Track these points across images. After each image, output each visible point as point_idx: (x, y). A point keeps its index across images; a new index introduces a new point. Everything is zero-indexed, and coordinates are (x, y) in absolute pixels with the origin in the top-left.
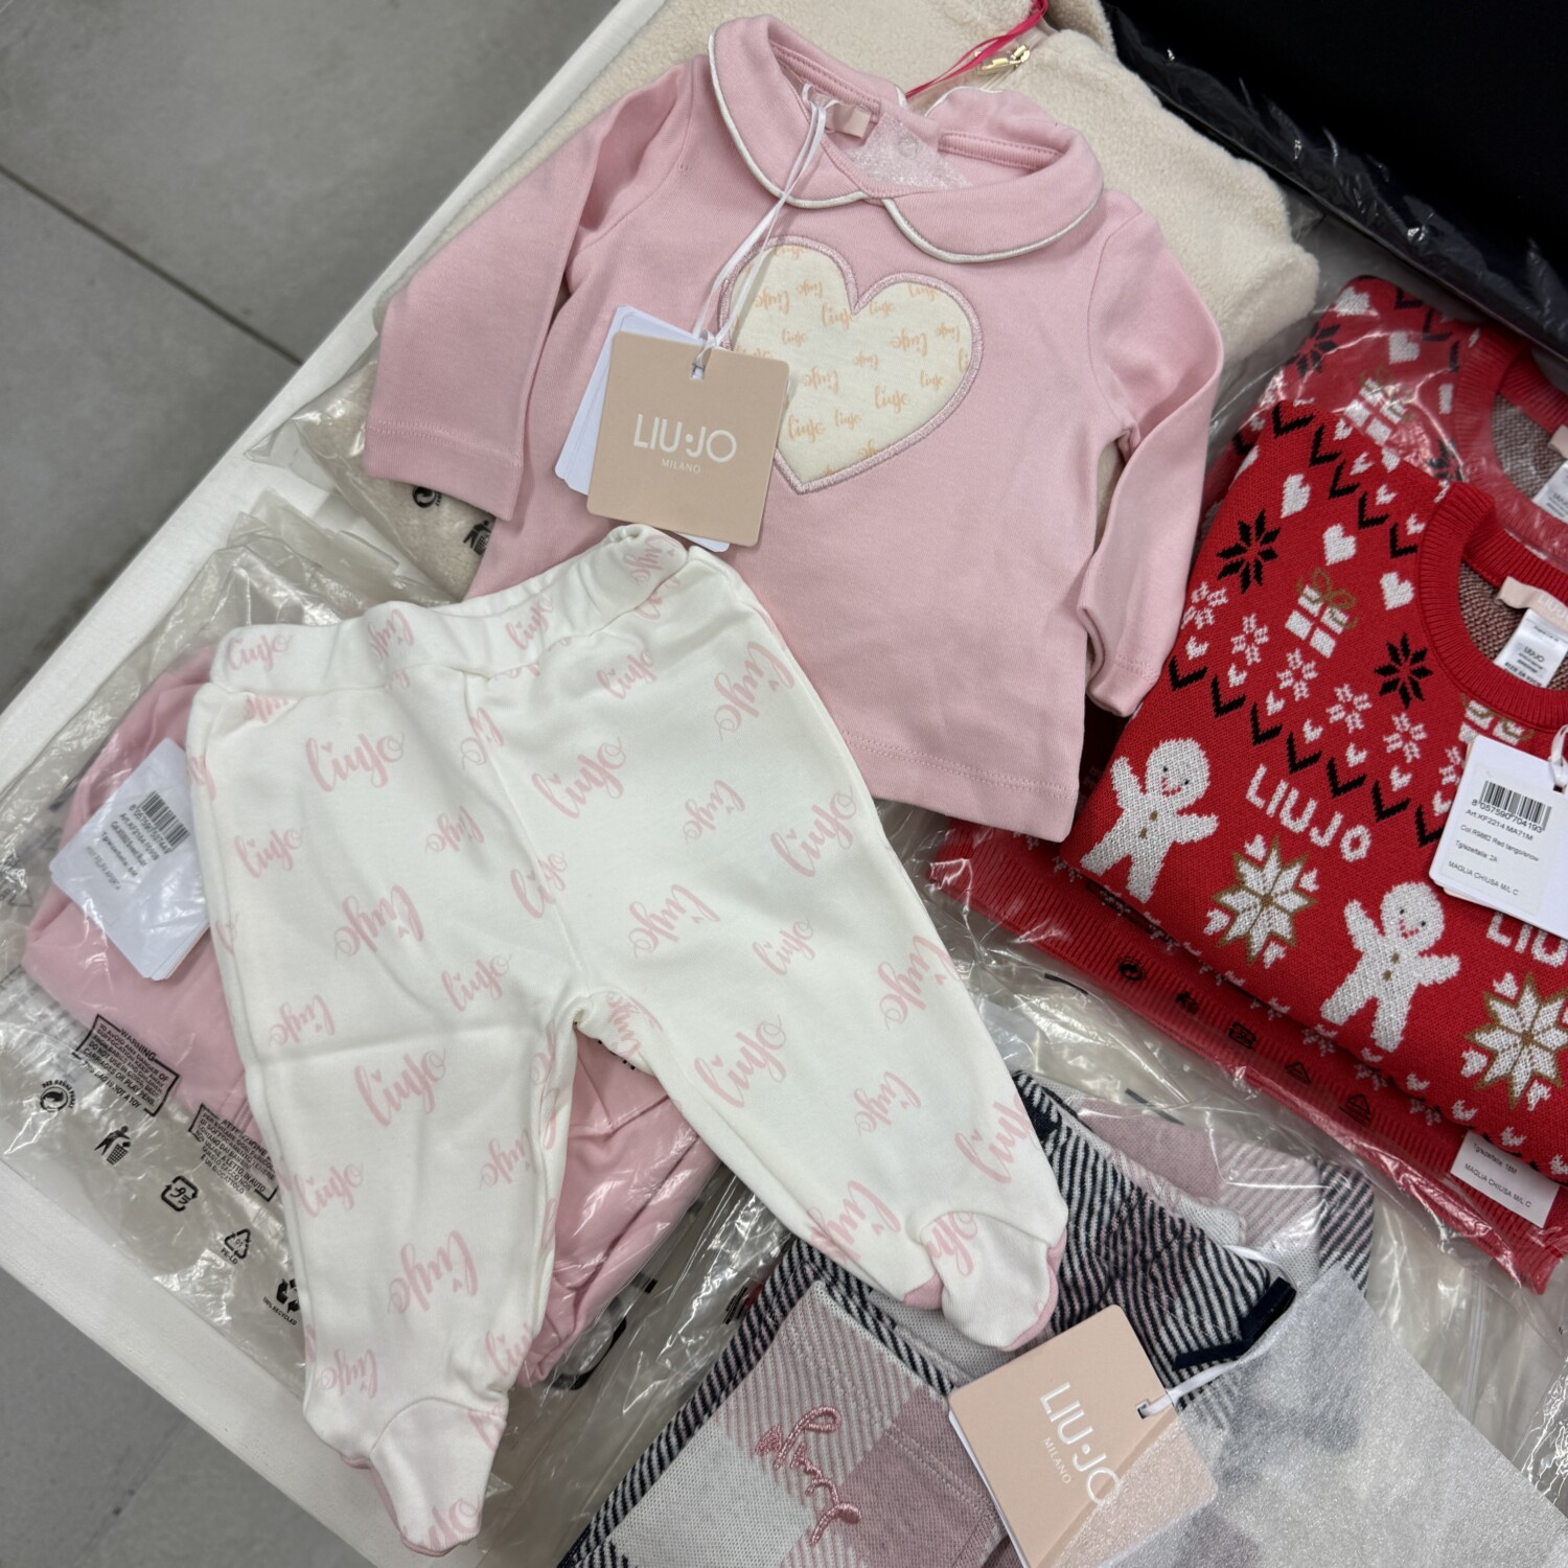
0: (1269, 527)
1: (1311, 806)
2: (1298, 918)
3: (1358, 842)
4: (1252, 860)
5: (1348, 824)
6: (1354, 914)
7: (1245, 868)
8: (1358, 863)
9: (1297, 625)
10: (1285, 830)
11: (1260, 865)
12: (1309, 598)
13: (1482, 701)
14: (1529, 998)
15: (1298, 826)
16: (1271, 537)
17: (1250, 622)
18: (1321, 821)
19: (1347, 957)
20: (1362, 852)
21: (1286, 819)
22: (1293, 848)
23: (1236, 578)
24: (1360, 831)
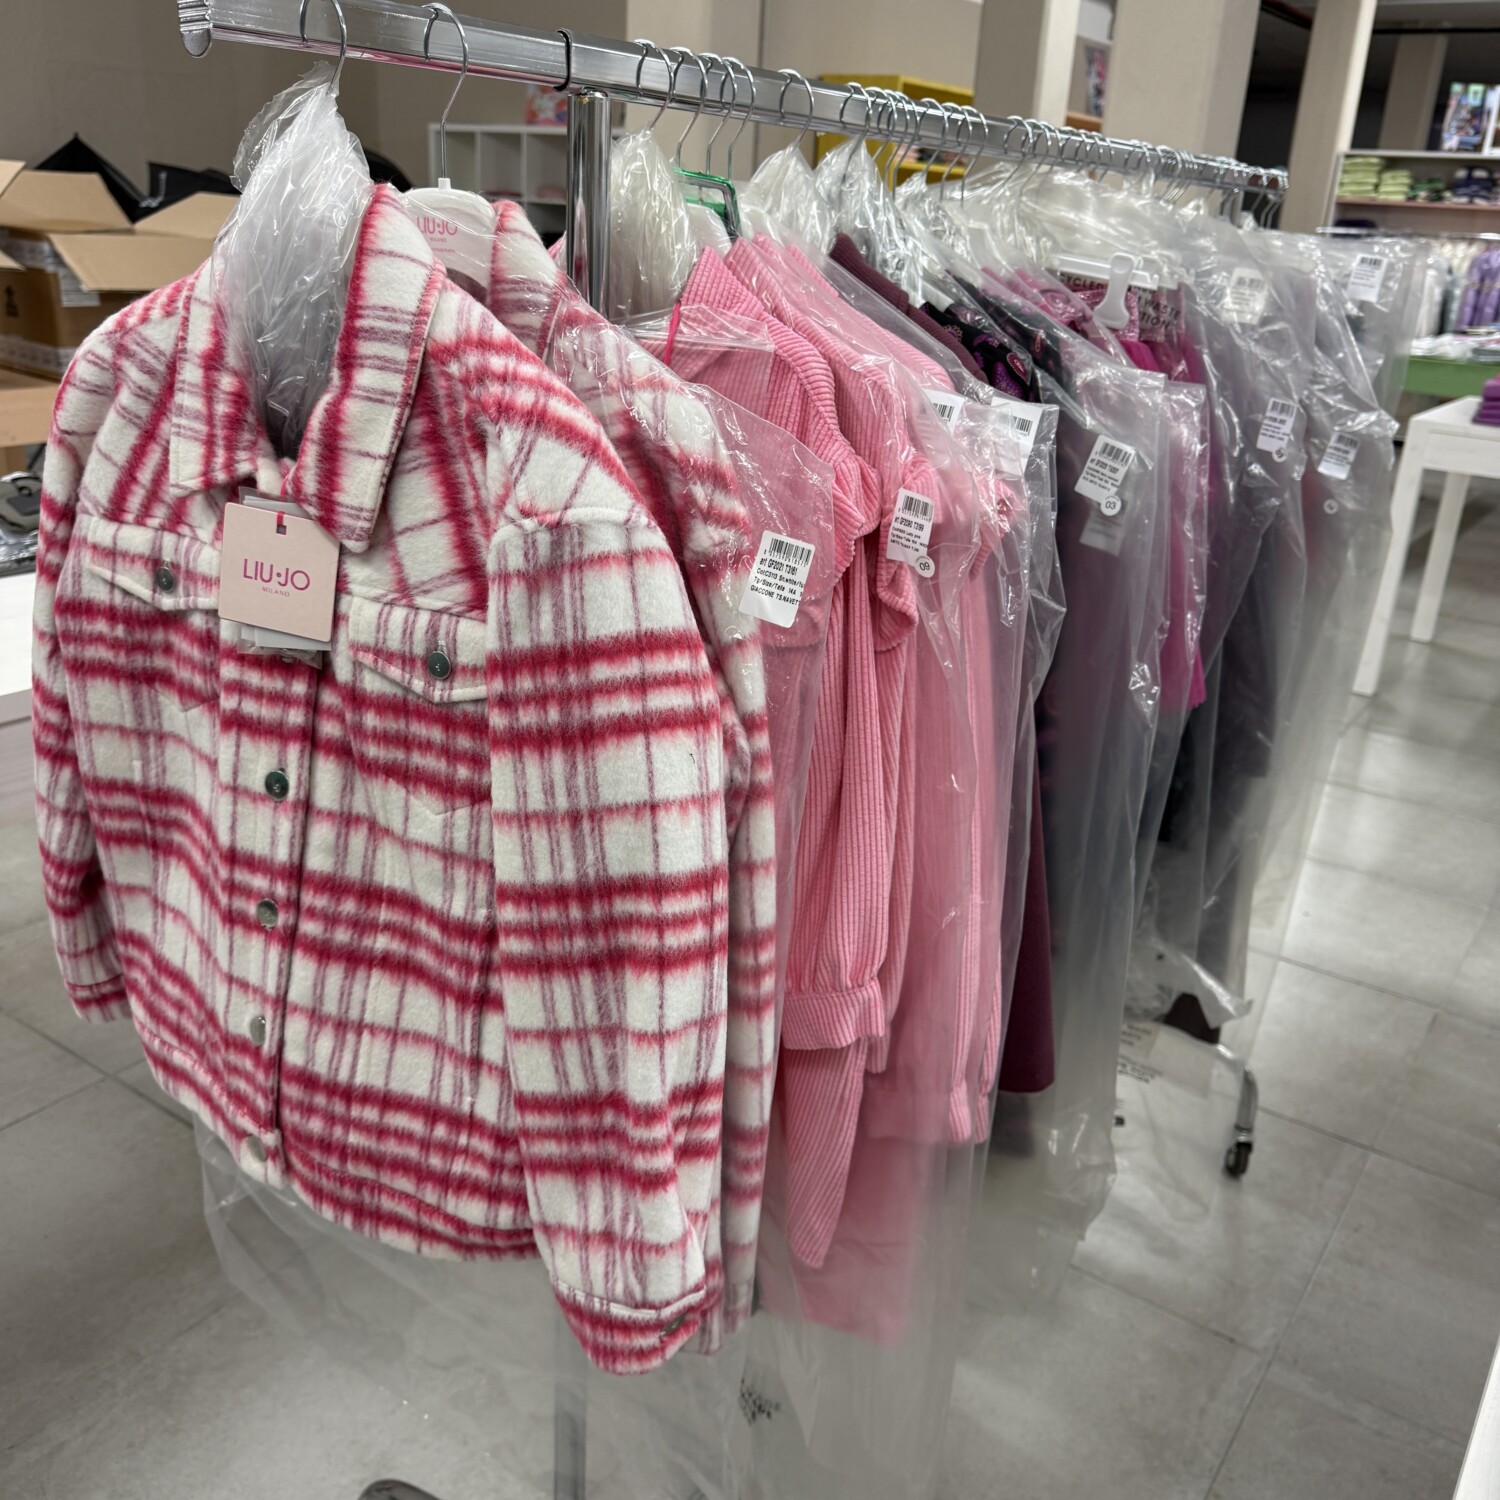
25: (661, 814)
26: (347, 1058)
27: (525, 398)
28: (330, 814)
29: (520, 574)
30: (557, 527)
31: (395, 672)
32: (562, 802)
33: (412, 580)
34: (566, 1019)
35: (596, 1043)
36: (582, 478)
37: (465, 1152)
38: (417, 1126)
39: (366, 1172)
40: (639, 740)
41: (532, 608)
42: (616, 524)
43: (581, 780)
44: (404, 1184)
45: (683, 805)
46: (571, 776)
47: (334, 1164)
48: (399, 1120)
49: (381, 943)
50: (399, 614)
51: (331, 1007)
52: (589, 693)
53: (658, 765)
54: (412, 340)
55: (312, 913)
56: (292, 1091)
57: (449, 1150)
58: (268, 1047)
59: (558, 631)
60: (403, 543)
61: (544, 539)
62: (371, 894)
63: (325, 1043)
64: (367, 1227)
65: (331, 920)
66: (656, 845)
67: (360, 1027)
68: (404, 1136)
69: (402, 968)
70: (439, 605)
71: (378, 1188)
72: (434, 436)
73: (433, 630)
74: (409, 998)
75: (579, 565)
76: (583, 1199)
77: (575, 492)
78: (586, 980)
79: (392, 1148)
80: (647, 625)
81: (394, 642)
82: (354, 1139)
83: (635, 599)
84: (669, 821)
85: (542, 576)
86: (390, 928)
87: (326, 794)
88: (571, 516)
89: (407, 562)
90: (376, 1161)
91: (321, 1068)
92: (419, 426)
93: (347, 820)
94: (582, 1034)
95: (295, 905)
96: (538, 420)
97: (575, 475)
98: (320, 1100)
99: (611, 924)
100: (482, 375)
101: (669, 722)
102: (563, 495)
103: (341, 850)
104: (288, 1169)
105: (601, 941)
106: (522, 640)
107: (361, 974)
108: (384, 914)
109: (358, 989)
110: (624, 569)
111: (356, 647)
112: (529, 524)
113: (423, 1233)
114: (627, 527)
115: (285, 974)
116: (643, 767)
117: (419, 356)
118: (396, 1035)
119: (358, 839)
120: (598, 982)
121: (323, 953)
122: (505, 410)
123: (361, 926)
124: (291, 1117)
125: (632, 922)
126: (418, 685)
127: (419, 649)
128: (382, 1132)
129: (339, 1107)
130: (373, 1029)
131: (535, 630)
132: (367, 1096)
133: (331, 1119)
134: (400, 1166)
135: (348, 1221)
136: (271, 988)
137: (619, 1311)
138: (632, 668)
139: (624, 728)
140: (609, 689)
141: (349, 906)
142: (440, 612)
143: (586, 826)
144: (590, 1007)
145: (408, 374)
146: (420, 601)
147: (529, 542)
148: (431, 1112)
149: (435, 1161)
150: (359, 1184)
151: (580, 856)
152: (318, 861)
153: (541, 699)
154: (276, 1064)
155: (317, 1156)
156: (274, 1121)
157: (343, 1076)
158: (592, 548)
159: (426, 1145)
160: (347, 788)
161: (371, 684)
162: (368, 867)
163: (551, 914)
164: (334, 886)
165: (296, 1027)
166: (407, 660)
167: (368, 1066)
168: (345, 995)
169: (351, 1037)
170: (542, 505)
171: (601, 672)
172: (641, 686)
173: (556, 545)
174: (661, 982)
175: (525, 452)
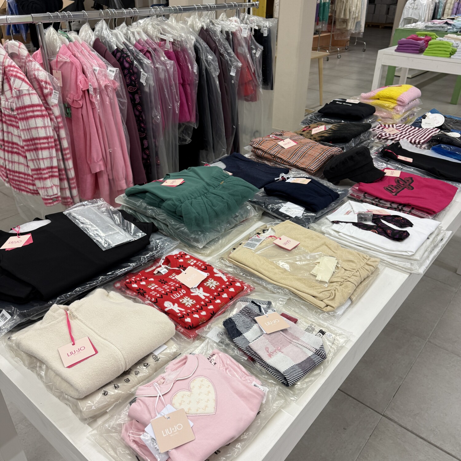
0: (138, 289)
1: (177, 293)
2: (191, 299)
3: (184, 291)
4: (182, 302)
5: (181, 291)
6: (192, 294)
7: (183, 302)
8: (186, 292)
9: (153, 288)
10: (179, 297)
11: (183, 301)
12: (149, 287)
13: (169, 276)
14: (207, 282)
15: (179, 296)
16: (140, 289)
17: (151, 293)
18: (180, 294)
19: (197, 296)
20: (185, 291)
21: (178, 297)
22: (182, 297)
23: (144, 294)
24: (182, 290)
25: (38, 129)
26: (13, 167)
27: (14, 73)
28: (6, 132)
29: (16, 97)
30: (19, 90)
31: (8, 111)
32: (26, 127)
33: (8, 98)
34: (33, 158)
35: (37, 160)
36: (21, 84)
37: (29, 179)
38: (23, 176)
39: (18, 183)
40: (34, 119)
41: (18, 101)
42: (26, 90)
43: (28, 124)
44: (23, 184)
45: (41, 127)
46: (26, 123)
47: (14, 182)
48: (21, 175)
49: (15, 150)
50: (7, 103)
51: (10, 159)
52: (27, 112)
53: (37, 122)
54: (3, 66)
55: (6, 146)
56: (8, 172)
57: (27, 179)
58: (4, 166)
59: (22, 104)
60: (6, 93)
61: (18, 92)
62: (13, 143)
63: (10, 165)
64: (20, 191)
65: (8, 147)
66: (38, 133)
67: (14, 162)
68: (22, 178)
69: (18, 154)
70: (11, 101)
71: (20, 185)
72: (7, 78)
73: (11, 105)
74: (20, 158)
75: (23, 95)
76: (41, 183)
77: (21, 86)
78: (34, 152)
79: (21, 179)
80: (33, 103)
81: (7, 107)
82: (16, 178)
83: (31, 100)
84: (39, 130)
85: (18, 97)
86: (16, 148)
87: (5, 129)
88: (21, 89)
89: (7, 95)
90: (19, 181)
91: (10, 168)
92: (5, 77)
93: (8, 133)
94: (35, 159)
95: (4, 145)
96: (16, 76)
97: (21, 83)
98: (11, 173)
99: (35, 144)
100: (10, 70)
101: (38, 116)
102: (19, 86)
103: (8, 137)
104: (11, 185)
105: (35, 146)
106: (18, 106)
107: (13, 154)
108: (15, 146)
109: (13, 156)
110: (29, 96)
111: (3, 108)
112: (15, 90)
113: (27, 192)
114: (28, 90)
115: (4, 155)
116: (35, 122)
117: (3, 68)
118: (19, 163)
119: (10, 135)
120: (36, 152)
121: (8, 152)
122: (12, 75)
123: (12, 148)
124: (9, 176)
125: (37, 144)
126: (10, 112)
127: (10, 108)
128: (19, 177)
129: (14, 174)
130: (16, 162)
131: (19, 104)
132: (16, 172)
133: (13, 176)
134: (22, 182)
135: (18, 191)
136: (3, 158)
137: (46, 197)
138: (31, 109)
139: (32, 117)
140: (29, 112)
141: (10, 145)
142: (11, 102)
143: (29, 130)
144: (36, 156)
145: (2, 70)
146: (9, 101)
147: (16, 93)
148: (25, 174)
149: (26, 181)
150: (18, 185)
151: (30, 135)
152: (6, 139)
153: (21, 113)
154: (5, 168)
155: (12, 181)
156: (7, 177)
157: (13, 169)
158: (24, 93)
159: (25, 179)
160: (7, 128)
161: (6, 113)
162: (12, 139)
163: (28, 143)
164: (8, 142)
165: (7, 162)
166: (8, 109)
167: (16, 168)
168: (12, 157)
169: (13, 164)
170: (17, 88)
171: (27, 109)
172: (33, 111)
173: (19, 93)
174: (42, 152)
175: (14, 80)
